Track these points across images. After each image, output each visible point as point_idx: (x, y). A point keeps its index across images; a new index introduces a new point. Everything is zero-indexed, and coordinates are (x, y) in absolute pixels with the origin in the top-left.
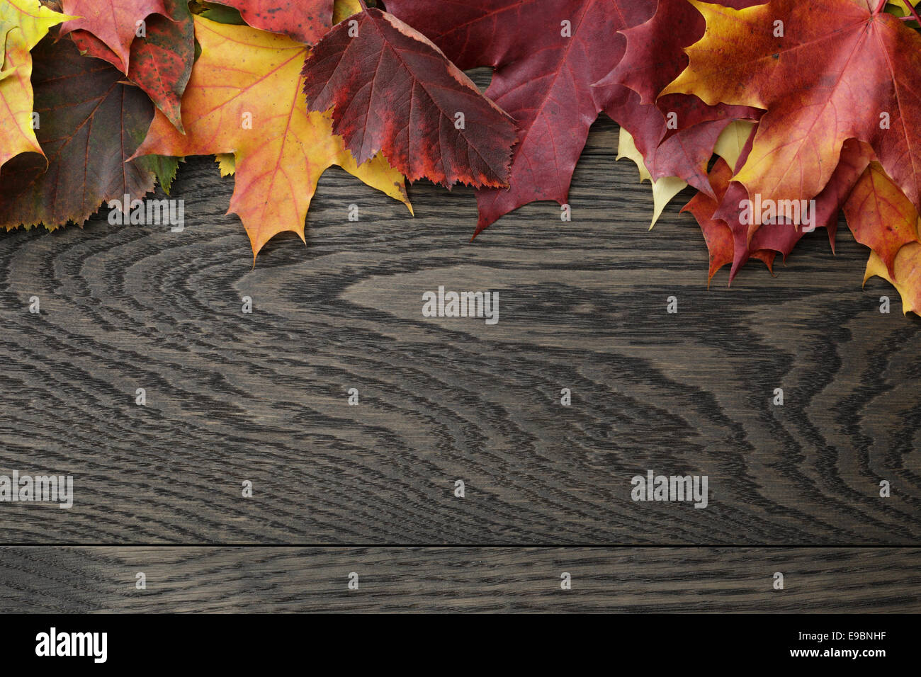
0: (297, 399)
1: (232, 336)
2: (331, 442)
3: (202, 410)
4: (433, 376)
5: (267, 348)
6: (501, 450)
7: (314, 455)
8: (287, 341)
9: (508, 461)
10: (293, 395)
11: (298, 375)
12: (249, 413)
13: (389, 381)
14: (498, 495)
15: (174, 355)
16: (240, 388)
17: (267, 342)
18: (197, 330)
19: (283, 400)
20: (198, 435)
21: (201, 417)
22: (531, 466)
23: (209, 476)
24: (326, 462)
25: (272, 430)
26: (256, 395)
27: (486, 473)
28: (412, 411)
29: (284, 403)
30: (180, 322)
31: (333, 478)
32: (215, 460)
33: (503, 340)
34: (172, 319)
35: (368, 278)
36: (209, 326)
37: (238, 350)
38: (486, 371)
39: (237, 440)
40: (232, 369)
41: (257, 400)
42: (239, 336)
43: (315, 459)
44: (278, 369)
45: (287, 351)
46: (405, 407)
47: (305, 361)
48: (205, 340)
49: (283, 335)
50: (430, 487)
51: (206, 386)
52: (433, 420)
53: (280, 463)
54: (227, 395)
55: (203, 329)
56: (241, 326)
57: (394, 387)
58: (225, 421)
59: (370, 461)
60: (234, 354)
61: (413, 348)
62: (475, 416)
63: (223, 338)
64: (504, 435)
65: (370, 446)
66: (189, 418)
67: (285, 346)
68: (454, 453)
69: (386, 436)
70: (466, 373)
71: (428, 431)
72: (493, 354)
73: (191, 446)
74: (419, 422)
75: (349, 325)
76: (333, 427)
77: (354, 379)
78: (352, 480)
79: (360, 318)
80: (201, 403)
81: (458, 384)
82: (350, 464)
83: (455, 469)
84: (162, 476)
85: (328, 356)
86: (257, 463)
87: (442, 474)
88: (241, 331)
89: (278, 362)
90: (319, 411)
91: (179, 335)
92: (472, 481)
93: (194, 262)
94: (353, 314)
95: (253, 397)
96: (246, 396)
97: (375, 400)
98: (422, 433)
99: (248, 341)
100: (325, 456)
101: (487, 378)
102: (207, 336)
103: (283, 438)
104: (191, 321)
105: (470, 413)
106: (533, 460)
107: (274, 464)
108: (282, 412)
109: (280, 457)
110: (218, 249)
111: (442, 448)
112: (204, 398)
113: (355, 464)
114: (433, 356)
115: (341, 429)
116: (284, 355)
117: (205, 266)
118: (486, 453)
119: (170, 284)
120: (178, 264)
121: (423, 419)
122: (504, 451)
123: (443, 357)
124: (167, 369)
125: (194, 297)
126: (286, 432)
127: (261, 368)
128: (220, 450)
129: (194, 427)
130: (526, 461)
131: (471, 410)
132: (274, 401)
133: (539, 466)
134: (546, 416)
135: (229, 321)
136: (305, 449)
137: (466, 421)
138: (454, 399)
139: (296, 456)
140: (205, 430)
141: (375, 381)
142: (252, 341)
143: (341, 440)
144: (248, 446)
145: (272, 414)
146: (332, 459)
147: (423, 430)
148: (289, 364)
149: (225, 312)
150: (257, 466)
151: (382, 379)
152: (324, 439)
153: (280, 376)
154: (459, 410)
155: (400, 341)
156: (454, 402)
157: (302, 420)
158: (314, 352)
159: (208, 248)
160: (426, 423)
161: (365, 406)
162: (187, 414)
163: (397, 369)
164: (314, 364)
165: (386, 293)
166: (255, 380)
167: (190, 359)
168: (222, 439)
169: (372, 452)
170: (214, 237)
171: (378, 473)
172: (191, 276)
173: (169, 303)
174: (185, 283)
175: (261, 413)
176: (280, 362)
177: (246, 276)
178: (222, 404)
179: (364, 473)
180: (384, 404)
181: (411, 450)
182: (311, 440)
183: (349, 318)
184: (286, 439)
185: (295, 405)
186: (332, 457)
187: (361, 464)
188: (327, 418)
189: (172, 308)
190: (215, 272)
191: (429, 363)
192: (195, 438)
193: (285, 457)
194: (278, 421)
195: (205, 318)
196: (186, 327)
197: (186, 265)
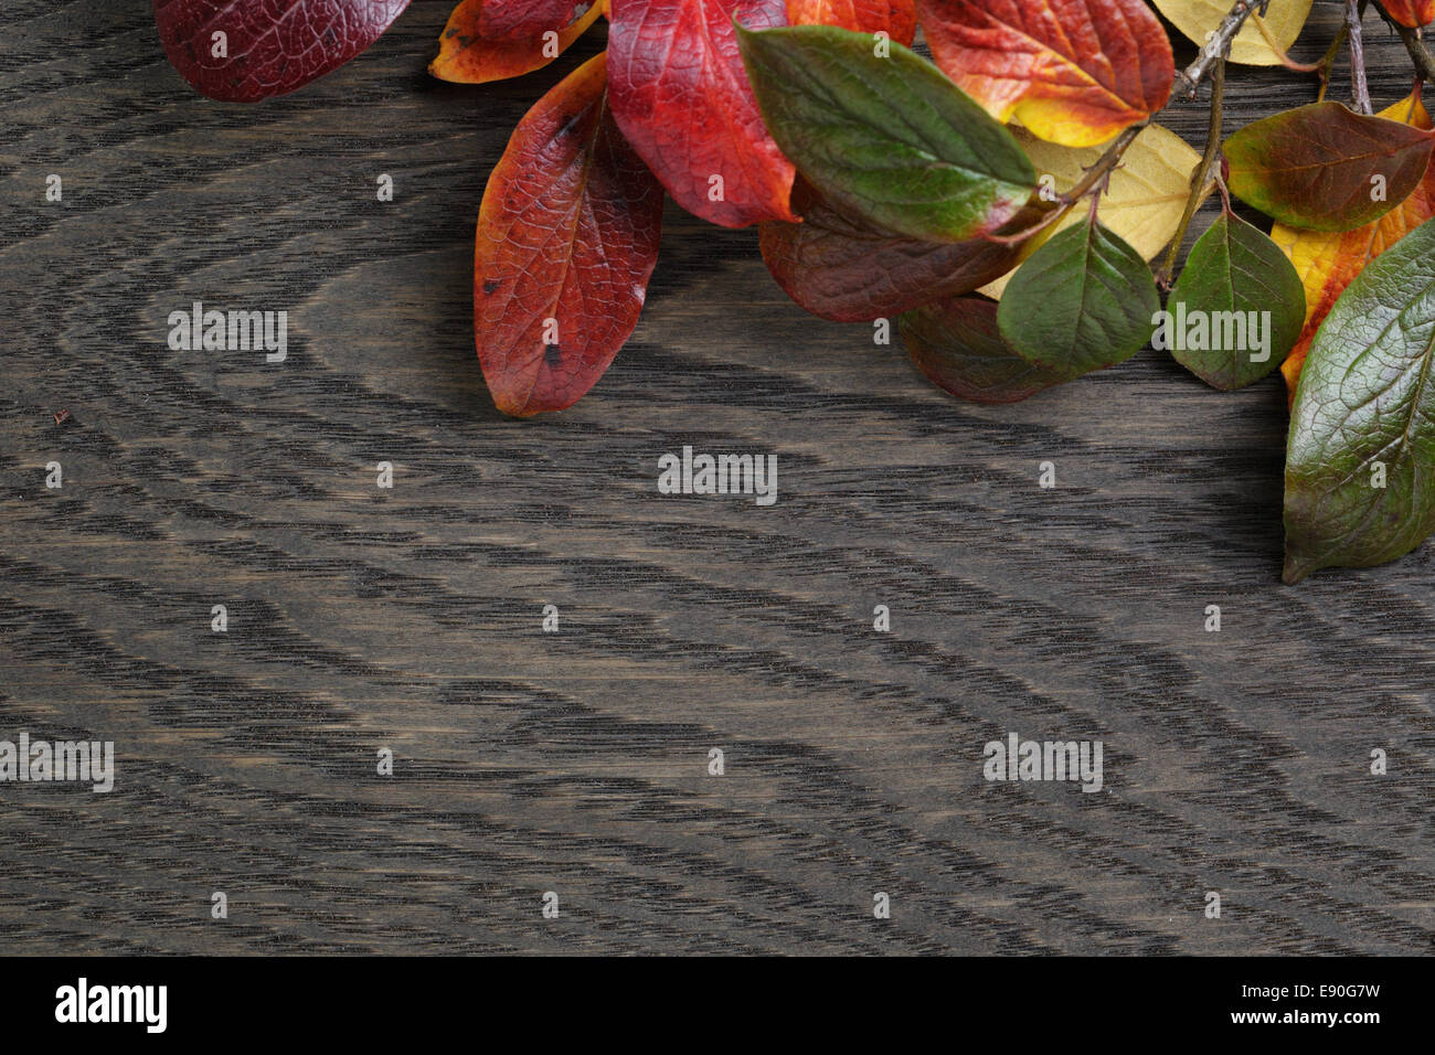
0: (516, 669)
1: (294, 481)
2: (637, 799)
3: (218, 723)
4: (947, 573)
5: (410, 512)
6: (1177, 794)
7: (582, 844)
8: (471, 485)
9: (1200, 827)
10: (505, 655)
11: (514, 594)
12: (366, 722)
13: (806, 596)
14: (1175, 939)
15: (115, 553)
16: (334, 646)
17: (408, 494)
18: (185, 467)
19: (473, 676)
20: (212, 802)
21: (217, 745)
22: (1276, 838)
23: (254, 930)
24: (620, 864)
25: (443, 773)
26: (383, 663)
27: (1132, 870)
28: (886, 688)
29: (470, 685)
30: (129, 447)
31: (647, 914)
32: (271, 879)
33: (1167, 441)
34: (105, 439)
35: (715, 270)
36: (222, 453)
37: (318, 526)
38: (1114, 542)
39: (334, 810)
40: (302, 587)
41: (389, 682)
42: (318, 479)
43: (586, 857)
44: (449, 577)
45: (474, 520)
46: (859, 674)
47: (533, 545)
48: (209, 499)
49: (459, 469)
50: (955, 923)
51: (225, 646)
52: (952, 711)
53: (471, 877)
54: (293, 670)
55: (201, 465)
56: (322, 446)
57: (823, 612)
58: (292, 752)
59: (761, 851)
60: (306, 540)
61: (874, 485)
62: (1088, 691)
63: (267, 487)
64: (1183, 745)
65: (757, 807)
66: (181, 749)
67: (470, 501)
68: (1027, 811)
69: (809, 771)
70: (1049, 555)
71: (941, 747)
72: (1137, 489)
73: (191, 837)
74: (910, 720)
75: (666, 425)
76: (639, 751)
77: (695, 595)
78: (705, 917)
79: (702, 400)
80: (212, 699)
81: (1027, 592)
82: (698, 866)
83: (1031, 862)
84: (105, 936)
85: (605, 525)
86: (402, 878)
87: (993, 882)
88: (323, 463)
89: (448, 553)
90: (587, 704)
91: (127, 490)
92: (1089, 897)
93: (159, 250)
94: (678, 388)
95: (377, 673)
96: (352, 668)
97: (765, 658)
98: (921, 754)
99: (350, 495)
100: (616, 844)
101: (1119, 568)
102: (216, 486)
103: (480, 795)
104: (163, 441)
105: (1072, 684)
106: (1282, 821)
107: (458, 880)
108: (469, 712)
109: (474, 856)
110: (231, 204)
111: (987, 799)
112: (223, 684)
113: (716, 865)
114: (940, 506)
115: (664, 755)
116: (467, 533)
117: (196, 264)
118: (1131, 807)
119: (90, 329)
120: (111, 264)
121: (921, 709)
122: (1184, 796)
123: (972, 509)
124: (95, 598)
125: (166, 364)
126: (487, 776)
127: (394, 577)
128: (286, 843)
129: (198, 777)
130: (1259, 826)
131: (1076, 671)
132: (443, 679)
133: (1301, 838)
134: (1313, 675)
135: (284, 433)
136: (556, 824)
137: (1059, 709)
138: (1018, 642)
139: (524, 853)
140: (229, 785)
141: (760, 598)
142: (361, 495)
143: (665, 792)
144: (370, 828)
145: (440, 723)
146: (639, 852)
147: (925, 746)
148: (484, 559)
149: (269, 405)
150: (402, 890)
151: (783, 592)
152: (610, 791)
153: (454, 601)
154: (1033, 674)
155: (834, 464)
156: (1020, 651)
157: (537, 734)
158: (560, 515)
159: (202, 204)
160: (933, 722)
161: (733, 679)
162: (169, 737)
163: (832, 555)
164: (561, 555)
165: (776, 313)
166: (376, 619)
167: (168, 564)
168: (287, 809)
169: (767, 824)
170: (216, 168)
171: (790, 888)
172: (153, 298)
173: (90, 389)
174: (136, 320)
175: (407, 722)
176: (457, 555)
177: (328, 285)
178: (280, 698)
179: (742, 893)
180: (794, 669)
181: (889, 808)
182: (569, 796)
183: (664, 402)
184: (488, 799)
185: (508, 687)
186: (639, 848)
187: (730, 864)
188: (613, 725)
189: (101, 404)
190: (230, 282)
191: (929, 531)
192: (199, 811)
193: (490, 857)
194: (460, 744)
195: (205, 432)
196: (147, 464)
197: (135, 265)
